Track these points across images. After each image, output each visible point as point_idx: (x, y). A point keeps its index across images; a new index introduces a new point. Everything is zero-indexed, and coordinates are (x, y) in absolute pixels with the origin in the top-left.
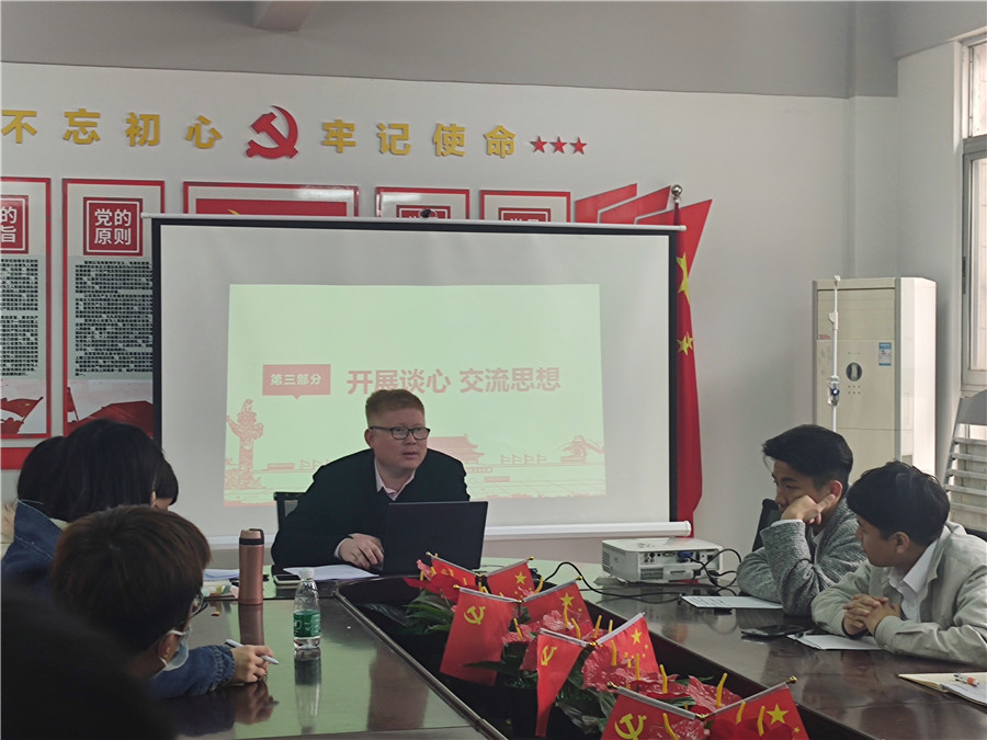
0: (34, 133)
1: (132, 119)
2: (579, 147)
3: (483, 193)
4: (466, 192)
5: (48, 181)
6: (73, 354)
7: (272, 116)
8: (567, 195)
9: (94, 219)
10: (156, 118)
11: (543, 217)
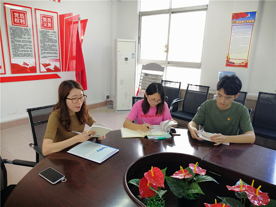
2: (59, 1)
3: (36, 9)
4: (31, 8)
8: (57, 13)
11: (51, 18)
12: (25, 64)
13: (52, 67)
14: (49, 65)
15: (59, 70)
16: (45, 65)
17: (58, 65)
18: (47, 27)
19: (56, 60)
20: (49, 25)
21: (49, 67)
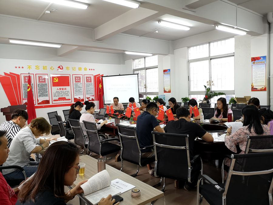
0: (31, 68)
1: (43, 66)
2: (94, 70)
3: (84, 75)
4: (82, 75)
5: (34, 74)
6: (38, 95)
7: (60, 66)
8: (93, 75)
9: (40, 79)
10: (46, 67)
11: (91, 77)
12: (79, 98)
13: (90, 99)
14: (90, 98)
15: (94, 100)
16: (88, 98)
17: (93, 98)
18: (89, 82)
19: (93, 96)
20: (90, 80)
21: (89, 99)
